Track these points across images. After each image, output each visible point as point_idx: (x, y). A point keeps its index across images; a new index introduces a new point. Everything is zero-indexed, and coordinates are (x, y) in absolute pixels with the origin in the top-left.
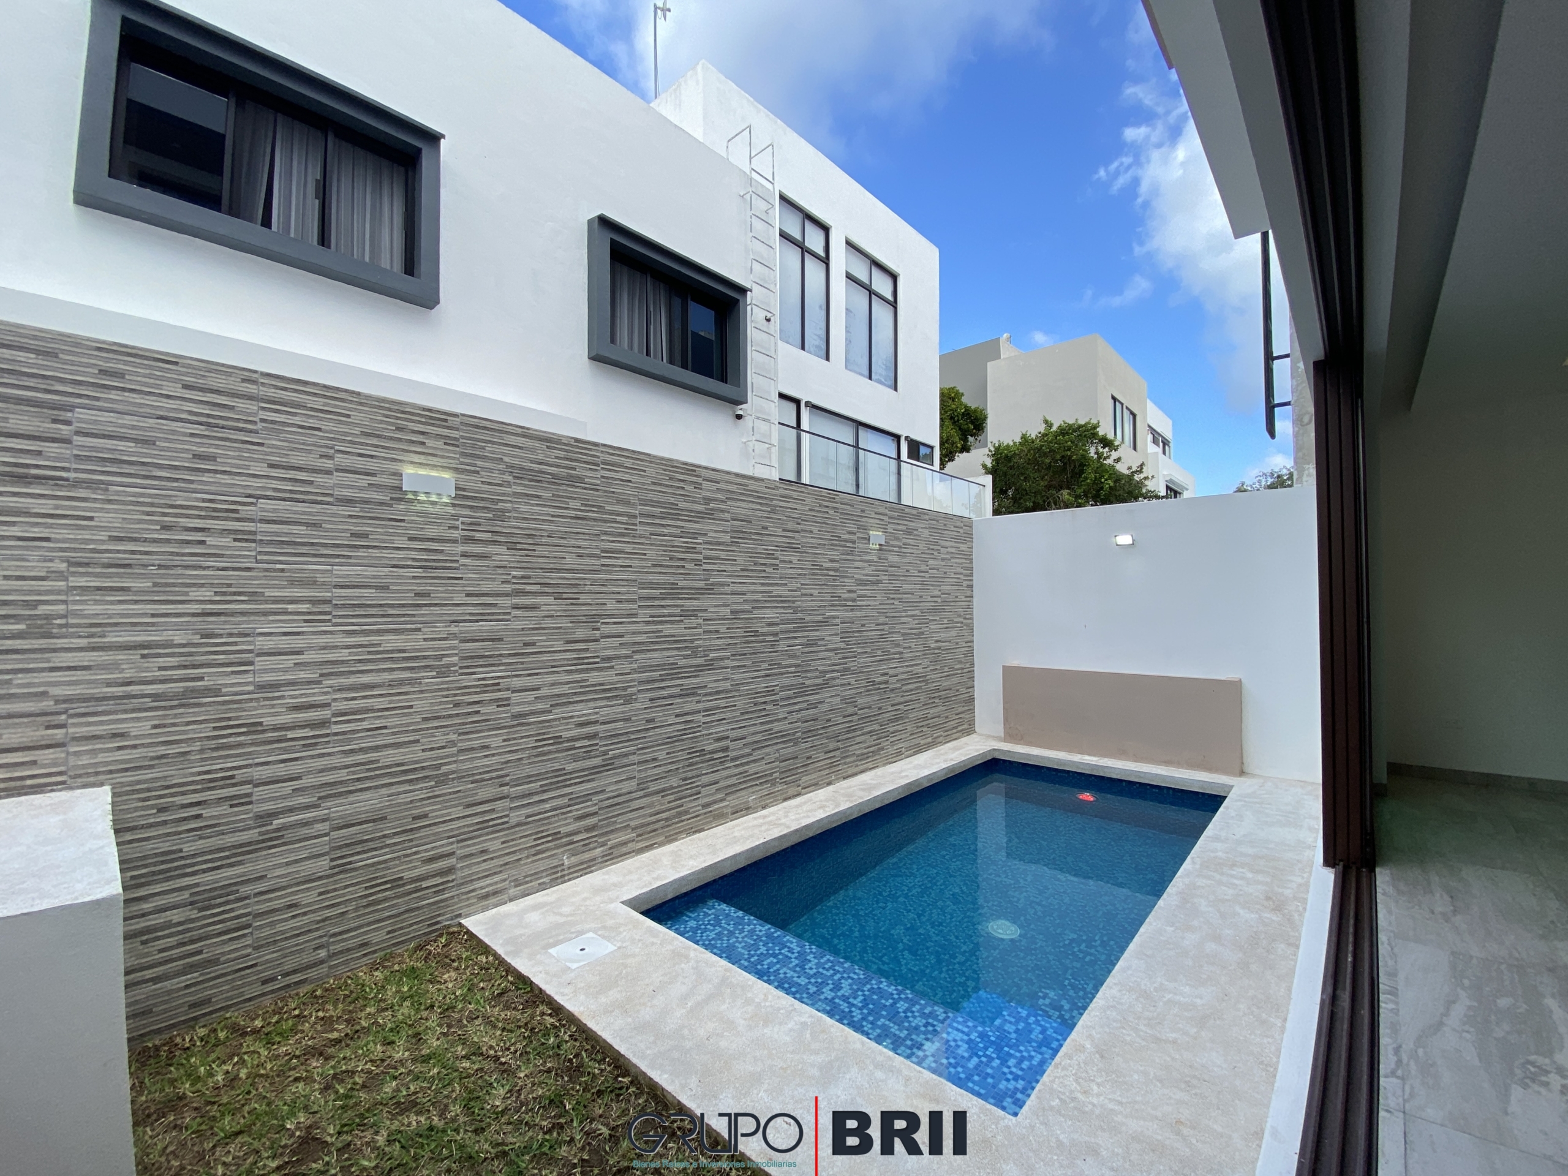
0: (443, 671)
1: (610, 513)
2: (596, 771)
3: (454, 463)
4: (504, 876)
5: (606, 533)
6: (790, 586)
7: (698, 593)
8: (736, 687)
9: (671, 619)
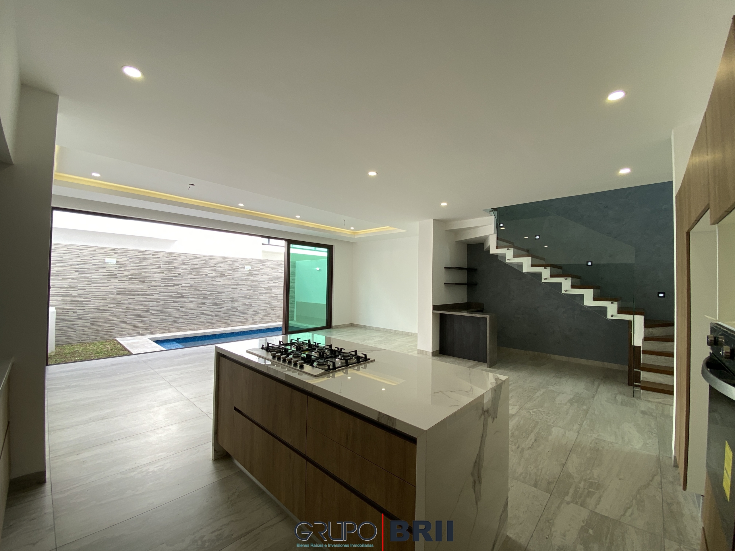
0: (113, 294)
1: (154, 264)
2: (148, 316)
3: (116, 257)
4: (126, 332)
5: (153, 268)
6: (211, 279)
7: (179, 281)
8: (191, 302)
9: (170, 286)
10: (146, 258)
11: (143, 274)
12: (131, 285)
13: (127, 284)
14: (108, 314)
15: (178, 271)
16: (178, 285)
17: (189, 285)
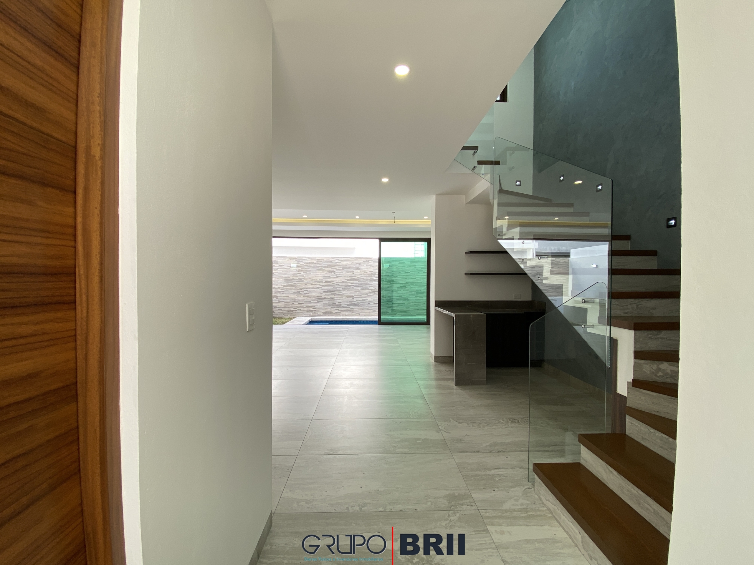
0: (296, 287)
1: (318, 266)
3: (297, 263)
5: (317, 270)
6: (357, 277)
7: (335, 278)
8: (343, 294)
9: (329, 282)
10: (313, 262)
11: (312, 273)
12: (305, 282)
13: (303, 281)
14: (293, 301)
15: (333, 271)
16: (334, 281)
17: (341, 281)
